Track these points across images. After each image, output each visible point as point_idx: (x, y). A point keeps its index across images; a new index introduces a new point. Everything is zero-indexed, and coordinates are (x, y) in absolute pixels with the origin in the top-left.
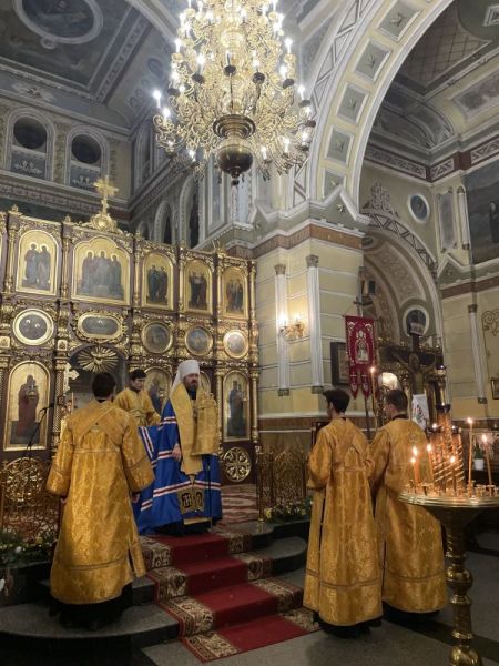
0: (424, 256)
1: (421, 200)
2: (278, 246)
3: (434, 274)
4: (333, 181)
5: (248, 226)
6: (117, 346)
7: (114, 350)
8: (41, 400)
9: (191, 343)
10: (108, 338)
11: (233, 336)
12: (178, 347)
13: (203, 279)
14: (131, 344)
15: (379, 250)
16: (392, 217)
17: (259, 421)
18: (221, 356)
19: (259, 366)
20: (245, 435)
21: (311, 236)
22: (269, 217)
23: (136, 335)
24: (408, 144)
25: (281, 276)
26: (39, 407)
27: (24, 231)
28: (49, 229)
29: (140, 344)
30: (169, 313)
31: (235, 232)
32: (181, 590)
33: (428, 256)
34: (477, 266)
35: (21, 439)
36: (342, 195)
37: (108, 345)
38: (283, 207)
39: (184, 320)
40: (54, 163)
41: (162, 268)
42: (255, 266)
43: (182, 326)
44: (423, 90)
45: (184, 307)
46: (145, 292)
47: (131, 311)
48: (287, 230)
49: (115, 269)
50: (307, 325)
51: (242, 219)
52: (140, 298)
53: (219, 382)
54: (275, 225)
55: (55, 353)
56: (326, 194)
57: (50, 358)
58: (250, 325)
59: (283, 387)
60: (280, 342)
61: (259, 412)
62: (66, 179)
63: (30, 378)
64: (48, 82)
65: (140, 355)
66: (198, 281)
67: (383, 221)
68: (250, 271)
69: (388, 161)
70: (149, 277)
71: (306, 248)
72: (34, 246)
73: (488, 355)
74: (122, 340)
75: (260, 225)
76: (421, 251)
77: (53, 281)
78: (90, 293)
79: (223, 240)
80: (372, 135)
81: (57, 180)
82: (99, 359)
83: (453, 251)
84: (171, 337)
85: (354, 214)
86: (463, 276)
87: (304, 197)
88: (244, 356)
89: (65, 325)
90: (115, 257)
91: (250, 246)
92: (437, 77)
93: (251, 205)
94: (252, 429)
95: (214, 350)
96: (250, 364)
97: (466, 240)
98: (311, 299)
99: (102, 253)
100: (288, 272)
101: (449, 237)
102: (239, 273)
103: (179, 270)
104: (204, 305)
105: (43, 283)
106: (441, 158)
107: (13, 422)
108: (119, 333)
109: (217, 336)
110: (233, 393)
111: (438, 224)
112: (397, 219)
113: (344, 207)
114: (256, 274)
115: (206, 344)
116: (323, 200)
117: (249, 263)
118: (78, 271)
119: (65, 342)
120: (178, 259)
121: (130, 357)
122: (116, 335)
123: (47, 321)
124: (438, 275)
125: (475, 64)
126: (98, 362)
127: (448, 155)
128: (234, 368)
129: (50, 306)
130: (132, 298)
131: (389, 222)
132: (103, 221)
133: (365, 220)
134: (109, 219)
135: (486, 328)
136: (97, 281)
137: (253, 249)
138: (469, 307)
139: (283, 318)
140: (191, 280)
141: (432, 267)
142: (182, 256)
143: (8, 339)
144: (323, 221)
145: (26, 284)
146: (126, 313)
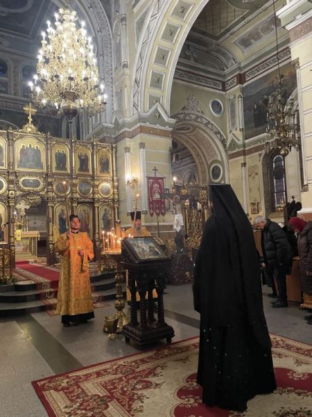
0: (219, 136)
1: (219, 103)
2: (124, 138)
3: (225, 146)
4: (154, 100)
5: (111, 125)
6: (41, 193)
7: (39, 195)
8: (3, 221)
9: (80, 190)
10: (35, 189)
11: (104, 186)
12: (73, 193)
13: (86, 156)
14: (48, 191)
15: (194, 133)
16: (199, 114)
18: (97, 196)
19: (118, 201)
21: (141, 132)
22: (120, 121)
23: (51, 187)
24: (210, 69)
25: (127, 153)
29: (52, 191)
30: (67, 175)
31: (104, 129)
33: (221, 135)
34: (246, 141)
36: (158, 108)
37: (36, 193)
38: (128, 116)
39: (76, 178)
40: (12, 84)
41: (63, 151)
42: (115, 147)
43: (74, 181)
44: (217, 38)
45: (76, 171)
46: (54, 165)
47: (47, 175)
48: (130, 128)
49: (37, 153)
50: (139, 178)
51: (108, 122)
52: (51, 168)
53: (96, 209)
54: (124, 125)
55: (9, 198)
56: (150, 108)
57: (6, 200)
58: (113, 180)
60: (128, 188)
62: (20, 93)
65: (53, 198)
66: (83, 158)
67: (193, 117)
68: (112, 150)
69: (198, 81)
70: (56, 157)
71: (139, 138)
73: (251, 190)
74: (43, 190)
75: (117, 125)
76: (217, 133)
78: (24, 166)
79: (97, 134)
81: (15, 94)
82: (31, 200)
83: (234, 132)
84: (70, 188)
85: (166, 119)
86: (239, 147)
87: (138, 110)
88: (110, 196)
89: (13, 184)
90: (37, 147)
91: (113, 136)
92: (223, 30)
93: (113, 114)
95: (93, 193)
96: (113, 200)
97: (242, 125)
98: (141, 166)
99: (30, 145)
100: (131, 151)
101: (233, 124)
102: (106, 151)
103: (72, 152)
104: (88, 171)
106: (231, 77)
109: (95, 186)
110: (105, 215)
111: (228, 116)
112: (202, 115)
113: (160, 115)
114: (116, 152)
115: (89, 190)
116: (147, 112)
117: (112, 146)
118: (18, 155)
119: (13, 192)
121: (48, 198)
122: (40, 187)
123: (3, 182)
124: (227, 146)
127: (234, 75)
128: (105, 202)
129: (4, 174)
130: (47, 168)
131: (197, 117)
132: (30, 128)
133: (173, 121)
134: (33, 127)
135: (250, 176)
136: (28, 160)
137: (114, 138)
138: (242, 164)
140: (80, 157)
141: (223, 142)
142: (73, 145)
144: (148, 123)
146: (44, 176)
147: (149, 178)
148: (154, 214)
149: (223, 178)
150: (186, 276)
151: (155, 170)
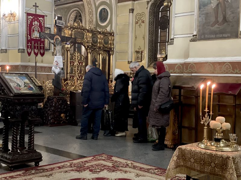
59: (3, 48)
60: (3, 22)
73: (136, 38)
135: (137, 23)
147: (28, 14)
148: (33, 52)
149: (111, 22)
150: (62, 117)
151: (36, 6)
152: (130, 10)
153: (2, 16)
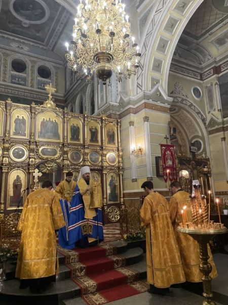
0: (200, 115)
1: (197, 89)
2: (130, 113)
3: (205, 124)
4: (155, 82)
5: (116, 104)
6: (57, 161)
7: (56, 163)
8: (23, 186)
9: (91, 159)
10: (53, 157)
11: (111, 155)
12: (85, 161)
13: (96, 129)
14: (63, 160)
15: (179, 113)
16: (184, 98)
17: (123, 194)
18: (105, 164)
19: (123, 168)
20: (117, 200)
21: (145, 107)
22: (126, 99)
23: (66, 156)
24: (191, 63)
25: (132, 127)
26: (22, 189)
27: (14, 110)
28: (25, 108)
29: (67, 159)
30: (80, 145)
31: (110, 107)
32: (83, 273)
33: (202, 115)
34: (225, 119)
35: (15, 204)
36: (159, 88)
37: (53, 161)
38: (132, 94)
39: (88, 148)
40: (30, 78)
41: (77, 125)
42: (120, 122)
43: (87, 151)
44: (197, 38)
45: (88, 142)
47: (63, 145)
48: (134, 105)
49: (56, 125)
50: (144, 149)
51: (114, 101)
52: (67, 139)
53: (105, 176)
54: (129, 103)
55: (29, 165)
56: (151, 88)
57: (27, 167)
58: (118, 150)
59: (134, 178)
60: (132, 157)
61: (123, 190)
62: (35, 86)
63: (18, 176)
64: (26, 42)
65: (68, 165)
66: (94, 130)
67: (180, 100)
68: (118, 125)
69: (182, 72)
70: (71, 129)
71: (143, 113)
72: (18, 116)
74: (60, 158)
75: (122, 104)
76: (199, 113)
77: (27, 132)
78: (44, 137)
79: (105, 111)
80: (173, 60)
81: (32, 86)
82: (49, 167)
83: (213, 112)
84: (82, 156)
85: (165, 97)
86: (218, 124)
87: (141, 90)
88: (116, 164)
89: (33, 152)
90: (55, 120)
91: (118, 113)
92: (204, 31)
93: (118, 94)
94: (120, 198)
95: (102, 161)
96: (119, 168)
97: (220, 107)
98: (146, 137)
99: (50, 119)
100: (135, 124)
101: (211, 106)
102: (112, 126)
103: (85, 126)
104: (97, 141)
105: (23, 133)
106: (207, 69)
107: (11, 197)
108: (58, 155)
109: (103, 155)
110: (111, 181)
111: (206, 100)
112: (187, 98)
113: (160, 94)
114: (120, 126)
115: (98, 159)
116: (150, 91)
117: (117, 121)
118: (39, 127)
119: (33, 160)
120: (84, 120)
121: (63, 166)
122: (56, 156)
123: (25, 150)
124: (207, 124)
125: (221, 24)
126: (49, 168)
127: (210, 68)
128: (111, 169)
129: (26, 144)
130: (64, 139)
131: (183, 100)
132: (50, 104)
133: (171, 99)
134: (52, 103)
136: (47, 132)
137: (119, 115)
139: (133, 146)
140: (91, 130)
141: (204, 120)
142: (86, 119)
143: (7, 159)
144: (151, 100)
145: (15, 134)
146: (61, 146)
147: (162, 145)
152: (222, 138)
153: (131, 152)
